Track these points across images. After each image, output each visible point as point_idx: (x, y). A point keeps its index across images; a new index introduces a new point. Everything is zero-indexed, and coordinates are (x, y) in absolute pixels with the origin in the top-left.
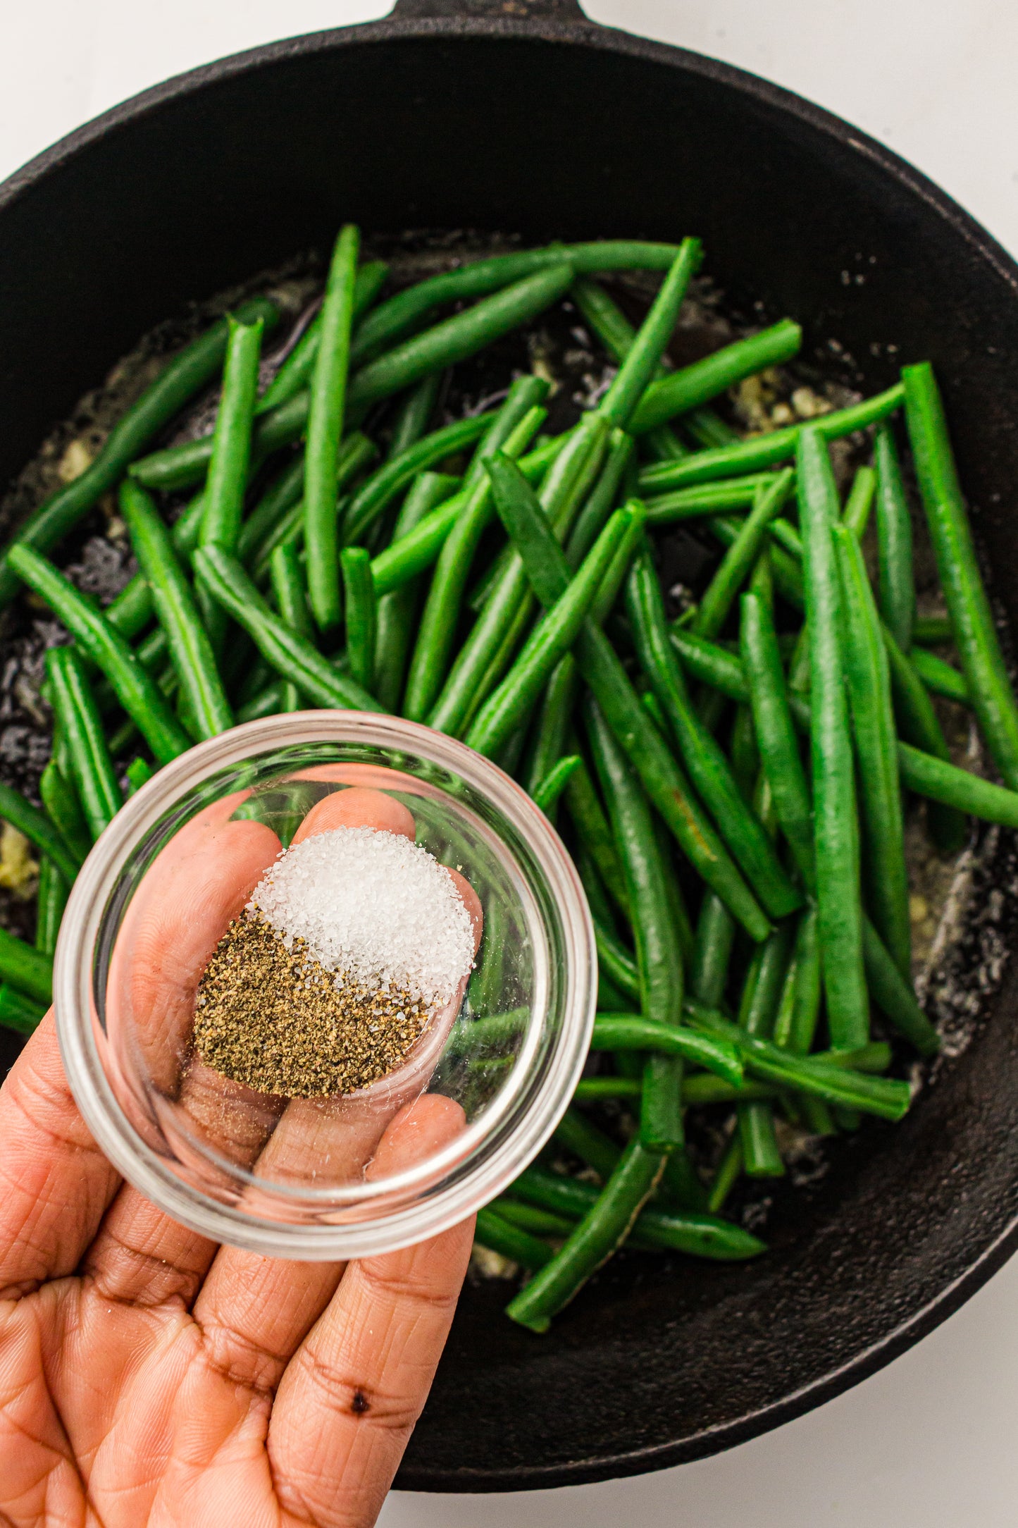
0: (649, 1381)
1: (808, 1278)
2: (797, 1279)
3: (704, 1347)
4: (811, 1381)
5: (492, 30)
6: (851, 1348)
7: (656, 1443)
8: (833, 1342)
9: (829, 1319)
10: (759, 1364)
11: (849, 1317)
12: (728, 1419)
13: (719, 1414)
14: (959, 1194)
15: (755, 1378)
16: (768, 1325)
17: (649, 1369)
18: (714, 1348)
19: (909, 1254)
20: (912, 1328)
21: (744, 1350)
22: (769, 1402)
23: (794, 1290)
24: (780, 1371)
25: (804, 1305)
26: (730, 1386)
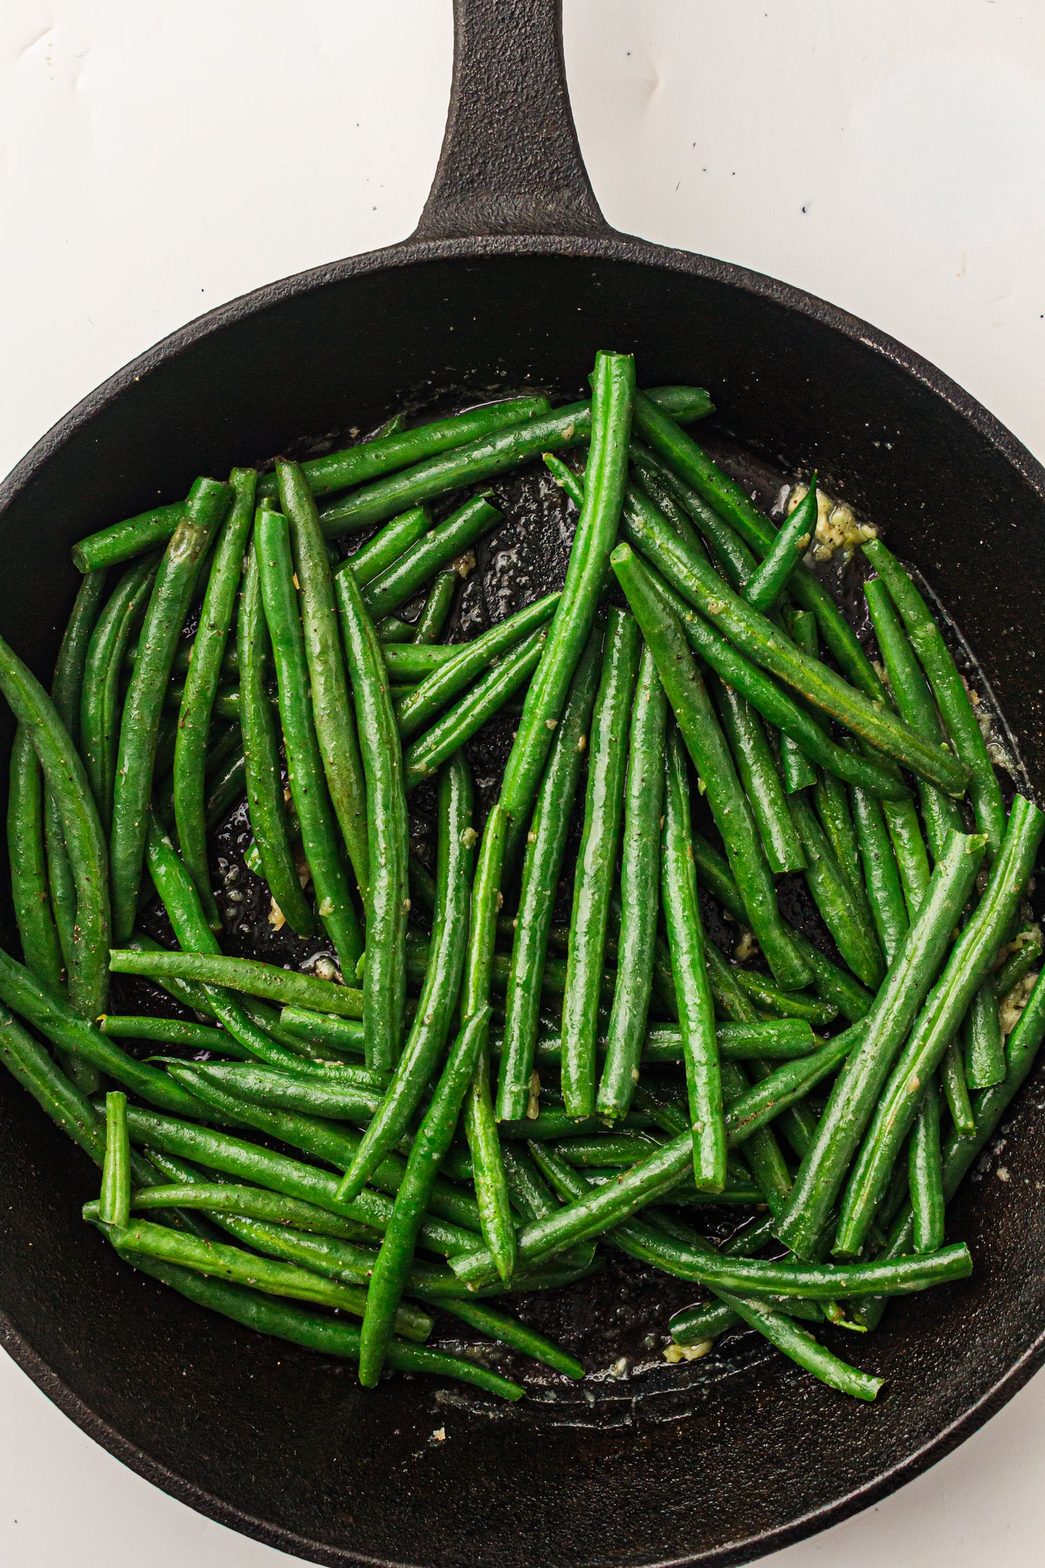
0: (677, 1503)
1: (832, 1414)
2: (822, 1415)
3: (731, 1475)
4: (820, 1506)
5: (513, 248)
6: (860, 1477)
7: (676, 1557)
8: (846, 1472)
9: (844, 1451)
10: (777, 1490)
11: (864, 1449)
12: (742, 1538)
13: (736, 1533)
14: (974, 1339)
15: (772, 1503)
16: (790, 1456)
17: (679, 1493)
18: (740, 1475)
19: (923, 1393)
20: (915, 1461)
21: (766, 1478)
22: (782, 1523)
23: (818, 1424)
24: (795, 1497)
25: (825, 1438)
26: (748, 1510)
